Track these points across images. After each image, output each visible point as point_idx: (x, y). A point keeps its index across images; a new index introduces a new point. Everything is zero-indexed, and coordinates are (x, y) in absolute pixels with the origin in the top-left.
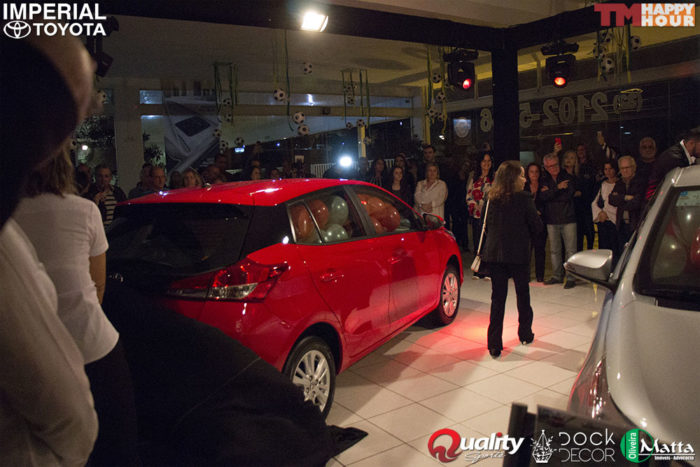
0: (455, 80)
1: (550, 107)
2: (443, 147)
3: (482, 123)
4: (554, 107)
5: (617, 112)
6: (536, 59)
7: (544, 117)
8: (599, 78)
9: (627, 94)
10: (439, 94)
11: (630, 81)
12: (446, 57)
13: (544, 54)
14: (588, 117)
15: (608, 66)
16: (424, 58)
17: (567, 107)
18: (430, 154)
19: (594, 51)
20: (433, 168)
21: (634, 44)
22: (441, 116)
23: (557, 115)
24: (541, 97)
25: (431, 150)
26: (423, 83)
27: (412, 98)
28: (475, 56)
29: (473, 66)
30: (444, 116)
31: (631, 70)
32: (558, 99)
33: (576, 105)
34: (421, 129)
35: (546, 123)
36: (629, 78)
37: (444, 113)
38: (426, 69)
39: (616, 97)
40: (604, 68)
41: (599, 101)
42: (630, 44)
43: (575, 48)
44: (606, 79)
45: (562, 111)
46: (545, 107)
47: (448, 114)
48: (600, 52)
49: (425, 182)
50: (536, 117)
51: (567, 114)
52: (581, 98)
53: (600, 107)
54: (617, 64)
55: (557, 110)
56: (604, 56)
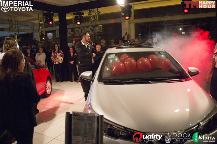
0: (47, 22)
1: (77, 30)
2: (44, 42)
3: (56, 34)
4: (78, 30)
5: (95, 32)
6: (72, 16)
7: (75, 33)
8: (90, 22)
9: (98, 27)
10: (42, 25)
11: (98, 24)
12: (44, 14)
13: (74, 15)
15: (92, 19)
16: (37, 14)
17: (81, 30)
18: (40, 44)
19: (88, 15)
20: (41, 49)
21: (99, 14)
22: (43, 33)
23: (79, 32)
24: (74, 27)
25: (40, 43)
26: (37, 22)
27: (33, 26)
28: (53, 15)
29: (53, 17)
30: (44, 33)
31: (98, 20)
32: (79, 28)
33: (84, 30)
34: (37, 36)
35: (76, 35)
36: (98, 23)
37: (44, 31)
38: (38, 17)
39: (95, 28)
40: (91, 20)
41: (90, 29)
42: (98, 14)
43: (83, 14)
44: (92, 23)
45: (80, 31)
46: (75, 30)
47: (45, 31)
48: (90, 15)
49: (39, 53)
50: (73, 33)
52: (85, 27)
53: (91, 30)
54: (95, 19)
55: (79, 31)
56: (91, 16)
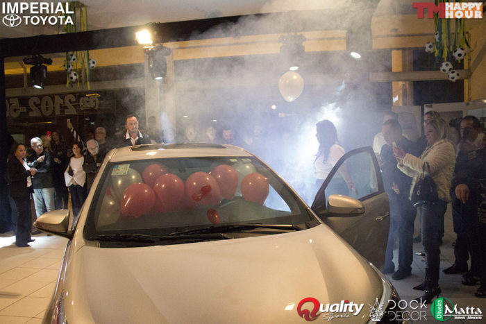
1: (35, 103)
4: (37, 103)
5: (82, 109)
6: (23, 67)
7: (29, 110)
8: (67, 85)
9: (89, 97)
11: (89, 89)
13: (27, 64)
14: (62, 112)
15: (74, 77)
17: (47, 102)
19: (64, 66)
21: (92, 65)
23: (40, 109)
24: (26, 95)
31: (90, 81)
32: (41, 97)
33: (54, 103)
35: (32, 114)
36: (89, 86)
39: (82, 99)
40: (72, 78)
41: (70, 101)
42: (89, 65)
43: (50, 62)
44: (72, 86)
45: (43, 106)
46: (31, 102)
48: (69, 66)
50: (24, 109)
51: (47, 108)
52: (57, 98)
53: (71, 105)
54: (80, 77)
55: (39, 105)
56: (71, 70)
